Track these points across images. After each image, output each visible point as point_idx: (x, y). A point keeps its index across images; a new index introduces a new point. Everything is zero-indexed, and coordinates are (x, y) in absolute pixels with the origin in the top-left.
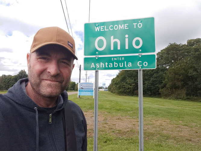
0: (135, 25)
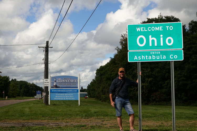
0: (167, 28)
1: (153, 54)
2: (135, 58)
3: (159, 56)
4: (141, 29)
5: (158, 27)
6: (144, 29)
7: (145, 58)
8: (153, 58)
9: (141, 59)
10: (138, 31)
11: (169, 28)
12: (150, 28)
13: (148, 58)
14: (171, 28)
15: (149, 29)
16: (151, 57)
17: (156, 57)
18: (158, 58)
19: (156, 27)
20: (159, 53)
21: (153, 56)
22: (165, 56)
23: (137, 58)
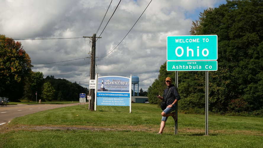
0: (204, 40)
1: (190, 64)
2: (173, 68)
3: (195, 66)
4: (180, 41)
5: (196, 39)
6: (182, 40)
7: (183, 67)
8: (190, 68)
9: (179, 68)
10: (176, 42)
11: (205, 40)
12: (188, 39)
13: (185, 67)
14: (207, 40)
15: (187, 41)
16: (188, 67)
17: (192, 68)
18: (194, 68)
19: (193, 39)
20: (196, 63)
21: (190, 66)
22: (201, 66)
23: (175, 68)
